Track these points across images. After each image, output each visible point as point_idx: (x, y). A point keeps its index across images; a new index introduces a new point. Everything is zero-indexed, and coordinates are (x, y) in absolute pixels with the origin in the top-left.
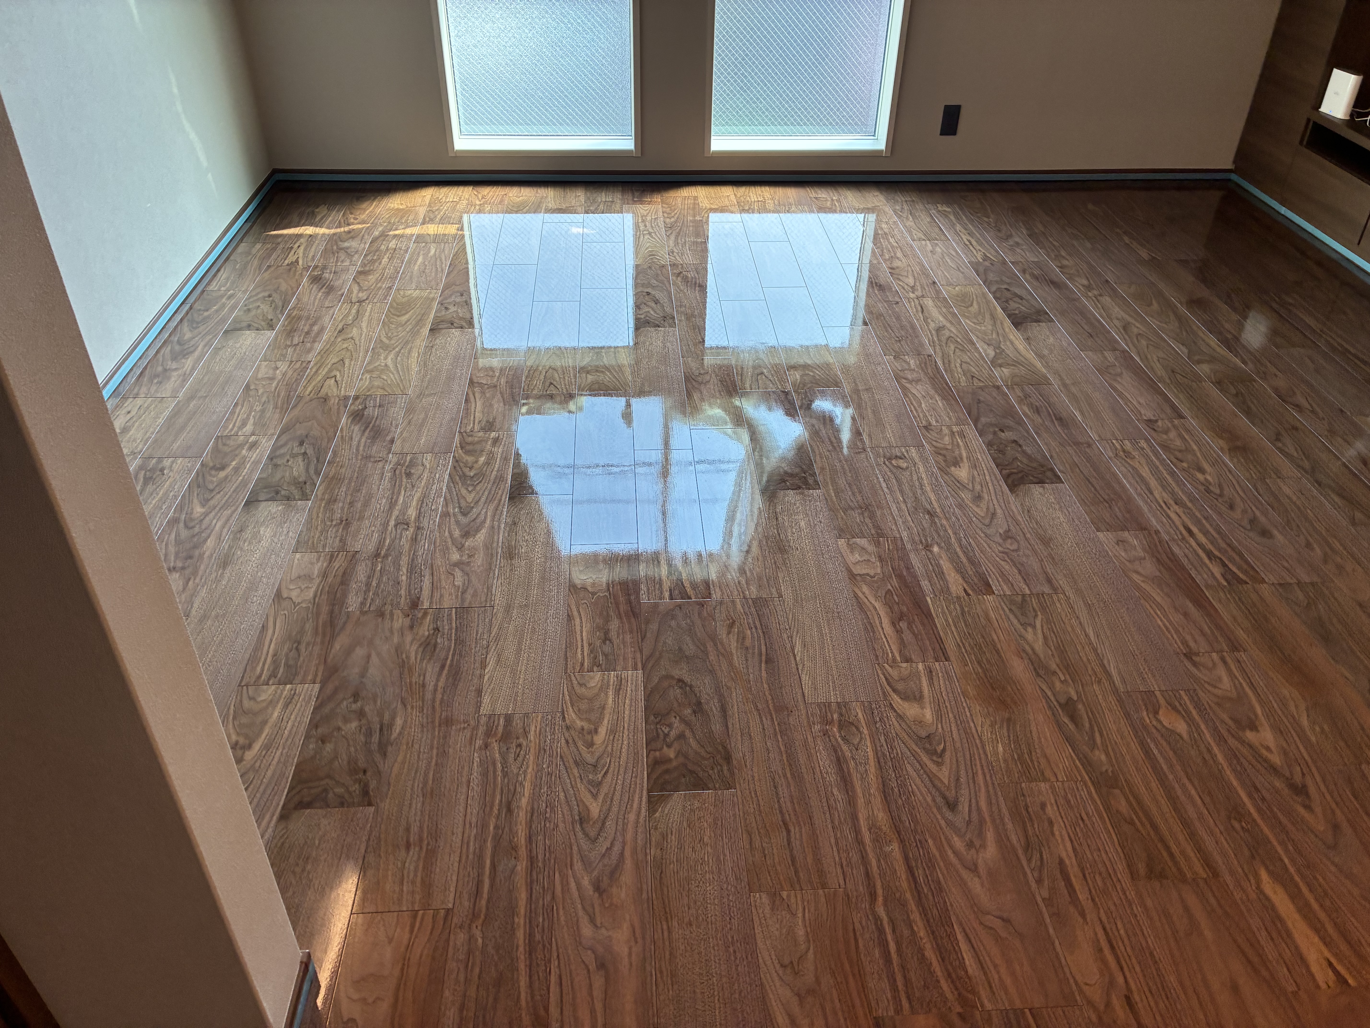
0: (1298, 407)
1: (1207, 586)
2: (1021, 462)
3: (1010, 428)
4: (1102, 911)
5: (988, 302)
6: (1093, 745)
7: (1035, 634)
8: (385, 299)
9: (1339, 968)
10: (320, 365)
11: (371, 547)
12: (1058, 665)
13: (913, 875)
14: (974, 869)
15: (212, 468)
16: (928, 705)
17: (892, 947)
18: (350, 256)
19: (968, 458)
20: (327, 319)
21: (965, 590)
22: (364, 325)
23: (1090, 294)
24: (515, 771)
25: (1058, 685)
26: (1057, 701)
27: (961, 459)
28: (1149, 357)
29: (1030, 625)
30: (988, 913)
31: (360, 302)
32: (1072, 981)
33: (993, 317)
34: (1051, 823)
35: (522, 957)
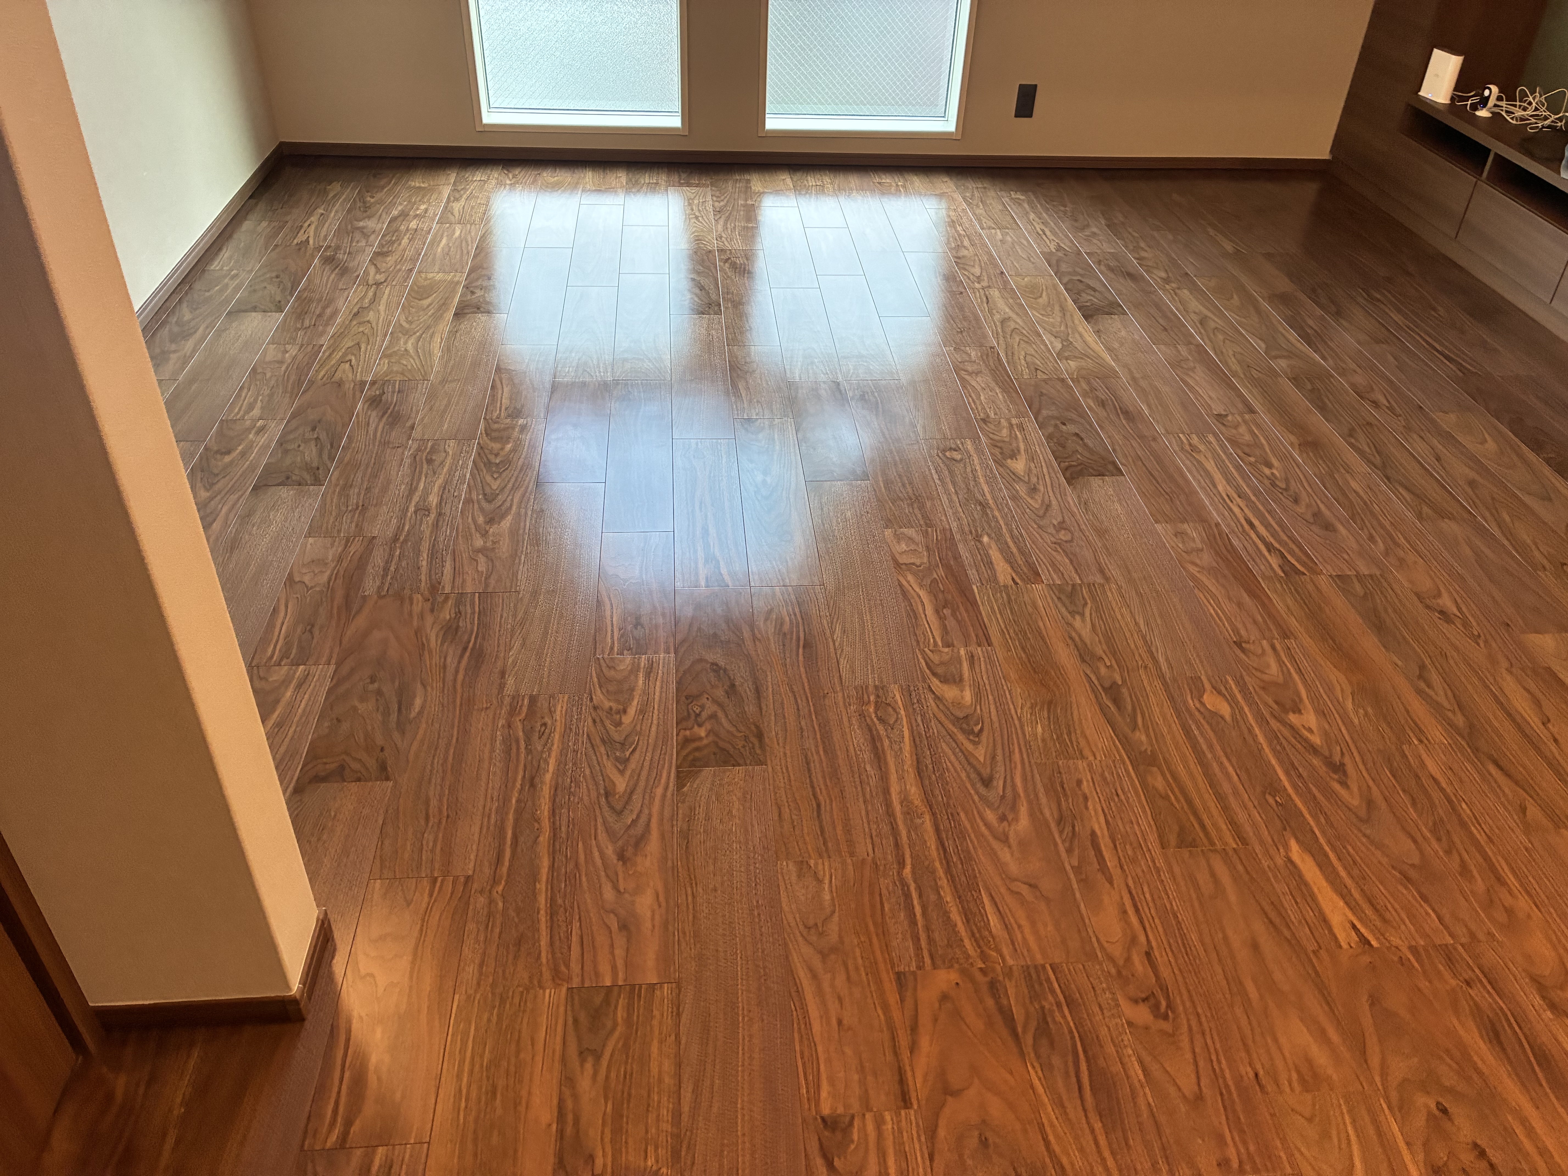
0: (1376, 404)
1: (1264, 577)
2: (1081, 454)
3: (1072, 421)
4: (1130, 878)
5: (1058, 293)
6: (1135, 727)
7: (1083, 620)
8: (405, 281)
9: (1363, 930)
10: (333, 348)
11: (390, 533)
12: (1104, 652)
13: (943, 845)
14: (1004, 839)
15: (217, 452)
16: (967, 688)
17: (918, 910)
18: (366, 236)
19: (1026, 451)
20: (340, 302)
21: (1013, 579)
22: (382, 308)
23: (1167, 286)
24: (539, 748)
25: (1103, 671)
26: (1102, 686)
27: (1019, 451)
28: (1224, 351)
29: (1078, 613)
30: (1016, 880)
31: (378, 284)
32: (1094, 939)
33: (1063, 310)
34: (1086, 799)
35: (544, 919)
